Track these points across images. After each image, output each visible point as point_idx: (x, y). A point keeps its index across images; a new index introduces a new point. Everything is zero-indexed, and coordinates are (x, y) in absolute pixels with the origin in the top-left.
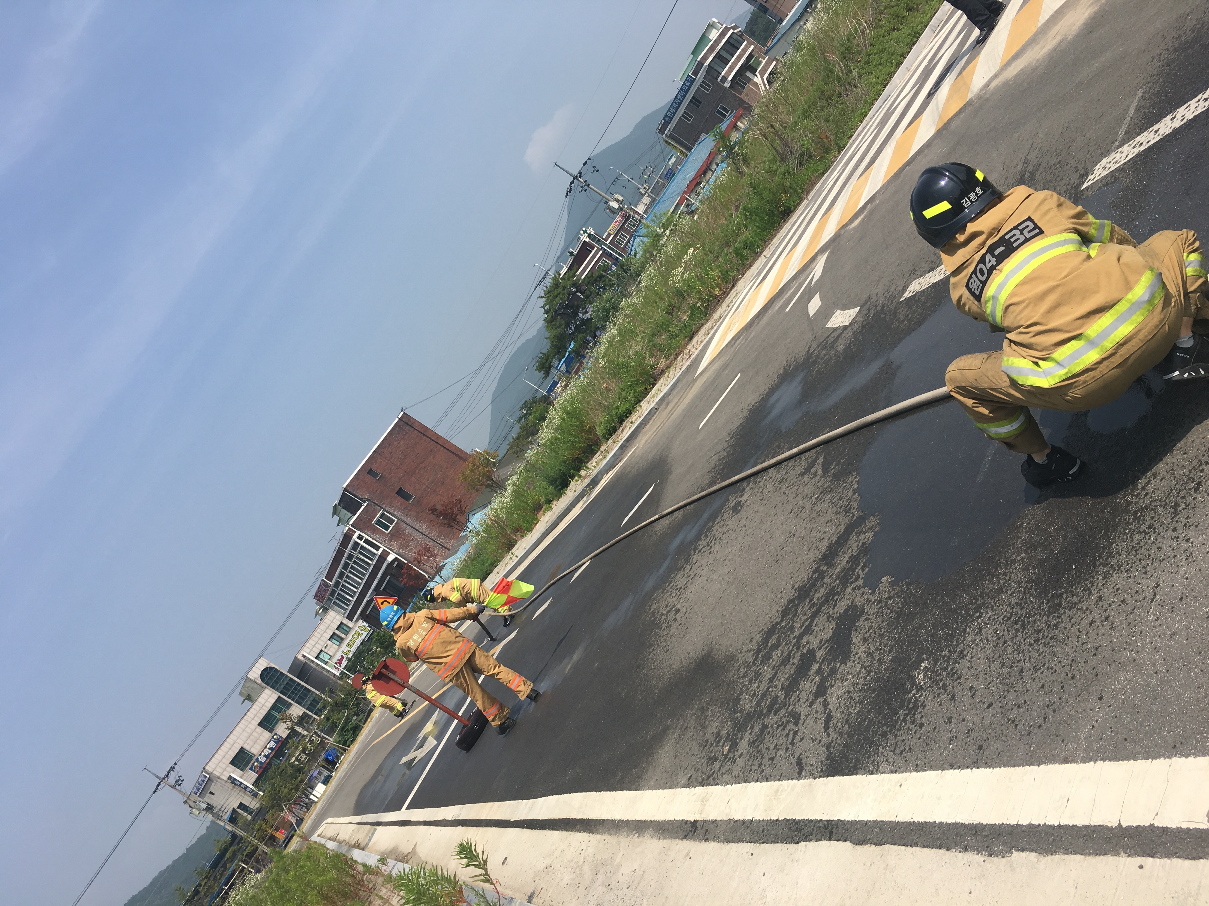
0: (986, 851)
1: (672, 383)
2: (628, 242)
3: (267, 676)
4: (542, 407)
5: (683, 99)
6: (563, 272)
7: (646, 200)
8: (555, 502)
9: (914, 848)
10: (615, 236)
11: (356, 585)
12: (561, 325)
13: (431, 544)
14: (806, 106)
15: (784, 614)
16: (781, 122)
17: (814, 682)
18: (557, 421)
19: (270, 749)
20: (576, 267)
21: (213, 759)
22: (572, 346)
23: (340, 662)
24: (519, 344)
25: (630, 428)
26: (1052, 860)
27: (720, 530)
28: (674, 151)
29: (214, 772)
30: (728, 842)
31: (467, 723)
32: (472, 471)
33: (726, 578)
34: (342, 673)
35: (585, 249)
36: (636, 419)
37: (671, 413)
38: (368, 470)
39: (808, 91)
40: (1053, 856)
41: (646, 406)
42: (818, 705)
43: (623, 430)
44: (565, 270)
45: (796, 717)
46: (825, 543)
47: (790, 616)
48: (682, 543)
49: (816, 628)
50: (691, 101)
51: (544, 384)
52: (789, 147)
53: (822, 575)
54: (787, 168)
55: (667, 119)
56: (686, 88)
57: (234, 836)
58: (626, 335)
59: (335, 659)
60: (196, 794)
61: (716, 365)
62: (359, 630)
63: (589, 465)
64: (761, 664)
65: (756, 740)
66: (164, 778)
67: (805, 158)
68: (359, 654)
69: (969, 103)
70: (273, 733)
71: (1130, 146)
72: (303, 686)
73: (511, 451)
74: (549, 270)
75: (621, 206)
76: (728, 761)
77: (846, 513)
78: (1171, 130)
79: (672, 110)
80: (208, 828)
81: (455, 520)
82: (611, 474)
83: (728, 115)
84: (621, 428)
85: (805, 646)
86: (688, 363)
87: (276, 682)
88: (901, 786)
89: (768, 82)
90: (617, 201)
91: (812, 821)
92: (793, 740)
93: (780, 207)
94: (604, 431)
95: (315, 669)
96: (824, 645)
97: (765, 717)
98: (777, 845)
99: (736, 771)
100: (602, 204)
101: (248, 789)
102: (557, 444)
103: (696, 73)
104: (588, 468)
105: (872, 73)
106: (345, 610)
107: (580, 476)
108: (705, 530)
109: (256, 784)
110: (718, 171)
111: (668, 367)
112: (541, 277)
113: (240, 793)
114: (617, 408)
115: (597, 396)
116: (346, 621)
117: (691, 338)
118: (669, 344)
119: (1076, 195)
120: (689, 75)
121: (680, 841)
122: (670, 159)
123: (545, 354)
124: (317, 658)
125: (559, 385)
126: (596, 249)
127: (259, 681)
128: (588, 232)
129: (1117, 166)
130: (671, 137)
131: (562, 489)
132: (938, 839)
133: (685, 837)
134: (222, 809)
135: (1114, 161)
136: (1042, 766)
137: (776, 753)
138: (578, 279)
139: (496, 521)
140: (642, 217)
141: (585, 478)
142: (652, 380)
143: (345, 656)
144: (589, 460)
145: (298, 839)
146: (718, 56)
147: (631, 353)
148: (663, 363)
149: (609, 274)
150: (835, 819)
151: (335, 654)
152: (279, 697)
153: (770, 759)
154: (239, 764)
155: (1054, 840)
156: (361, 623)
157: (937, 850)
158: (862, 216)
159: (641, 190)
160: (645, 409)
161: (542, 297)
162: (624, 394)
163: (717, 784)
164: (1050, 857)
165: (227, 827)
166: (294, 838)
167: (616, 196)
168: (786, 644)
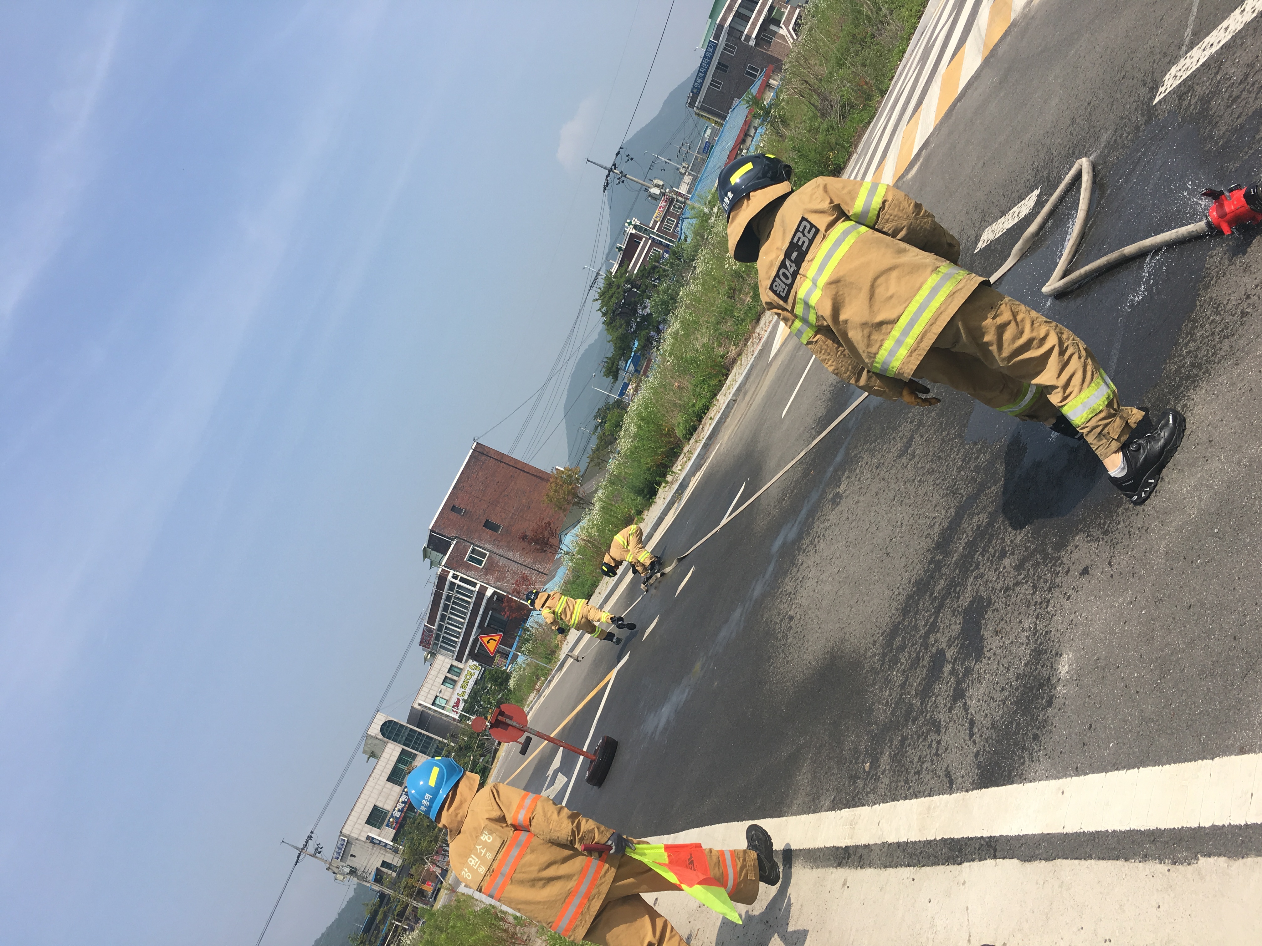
0: (1169, 858)
1: (746, 371)
2: (677, 226)
3: (387, 730)
4: (616, 413)
5: (708, 68)
6: (614, 270)
7: (687, 179)
8: (646, 513)
9: (1089, 861)
10: (662, 222)
11: (460, 625)
12: (621, 326)
13: (527, 572)
14: (839, 55)
15: (905, 611)
16: (816, 76)
17: (949, 684)
18: (633, 429)
19: (402, 802)
20: (626, 262)
21: (348, 822)
22: (636, 344)
23: (457, 704)
24: (582, 351)
25: (710, 425)
26: (1244, 864)
27: (821, 526)
28: (708, 123)
29: (352, 835)
30: (886, 867)
31: (594, 758)
32: (556, 491)
33: (837, 578)
34: (461, 715)
35: (633, 242)
36: (716, 414)
37: (750, 404)
38: (451, 507)
39: (838, 38)
40: (1245, 860)
41: (723, 400)
42: (958, 709)
43: (703, 428)
44: (616, 266)
45: (936, 726)
46: (937, 528)
47: (912, 614)
48: (784, 544)
49: (942, 625)
50: (717, 68)
51: (615, 387)
52: (828, 100)
53: (939, 565)
54: (830, 124)
55: (695, 91)
56: (710, 54)
57: (382, 896)
58: (690, 327)
59: (452, 703)
60: (337, 858)
61: (789, 346)
62: (470, 670)
63: (674, 469)
64: (889, 669)
65: (898, 753)
66: (303, 849)
67: (847, 109)
68: (474, 694)
69: (1014, 24)
70: (403, 787)
71: (1200, 48)
72: (424, 735)
73: (592, 464)
74: (599, 270)
75: (662, 191)
76: (871, 779)
77: (954, 494)
78: (1242, 26)
79: (699, 80)
80: (355, 889)
81: (547, 544)
82: (699, 475)
83: (758, 74)
84: (701, 426)
85: (933, 646)
86: (760, 347)
87: (397, 735)
88: (1063, 793)
89: (794, 30)
90: (657, 186)
91: (972, 839)
92: (937, 750)
93: (829, 166)
94: (684, 432)
95: (433, 716)
96: (954, 642)
97: (903, 728)
98: (938, 867)
99: (882, 787)
100: (642, 192)
101: (388, 846)
102: (637, 452)
103: (717, 37)
104: (674, 473)
105: (903, 6)
106: (453, 652)
107: (667, 482)
108: (806, 529)
109: (394, 840)
110: (757, 138)
111: (739, 355)
112: (593, 279)
113: (382, 852)
114: (693, 406)
115: (671, 397)
116: (456, 663)
117: (758, 320)
118: (736, 330)
119: (1149, 111)
120: (710, 41)
121: (835, 870)
122: (705, 131)
123: (610, 358)
124: (433, 704)
125: (630, 387)
126: (644, 239)
127: (380, 736)
128: (633, 223)
129: (1189, 73)
130: (702, 108)
131: (651, 498)
132: (1114, 849)
133: (839, 865)
134: (366, 871)
135: (1184, 68)
136: (1217, 759)
137: (921, 766)
138: (631, 275)
139: (588, 541)
140: (687, 198)
141: (672, 483)
142: (724, 371)
143: (461, 698)
144: (674, 464)
145: (446, 892)
146: (738, 15)
147: (698, 346)
148: (733, 351)
149: (663, 264)
150: (997, 835)
151: (451, 697)
152: (403, 749)
153: (915, 773)
154: (375, 822)
155: (1243, 841)
156: (471, 662)
157: (1115, 862)
158: (918, 164)
159: (681, 170)
160: (722, 402)
161: (597, 300)
162: (698, 390)
163: (863, 805)
164: (1241, 860)
165: (373, 887)
166: (442, 890)
167: (656, 182)
168: (913, 645)
